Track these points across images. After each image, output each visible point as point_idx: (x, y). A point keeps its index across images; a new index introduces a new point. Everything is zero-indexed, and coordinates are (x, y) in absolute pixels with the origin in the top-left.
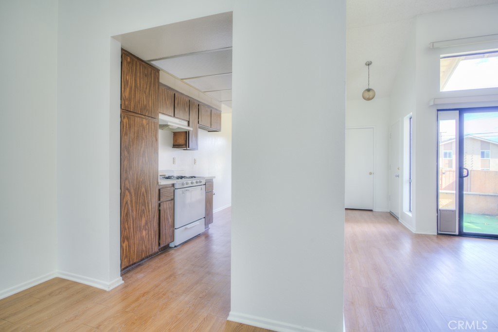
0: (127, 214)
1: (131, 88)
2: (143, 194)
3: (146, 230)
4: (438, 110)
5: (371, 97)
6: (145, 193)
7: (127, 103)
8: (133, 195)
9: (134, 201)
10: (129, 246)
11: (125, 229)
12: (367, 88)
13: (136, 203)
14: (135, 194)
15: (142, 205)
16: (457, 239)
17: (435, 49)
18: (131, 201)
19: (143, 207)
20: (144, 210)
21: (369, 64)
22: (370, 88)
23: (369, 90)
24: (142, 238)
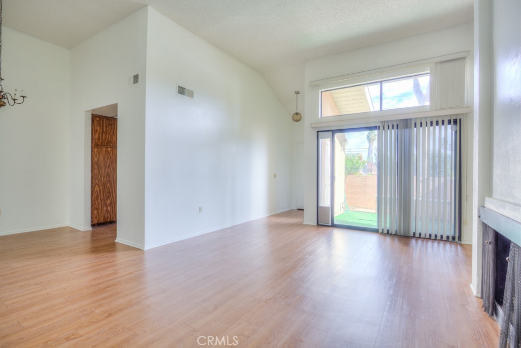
0: (96, 197)
1: (100, 133)
2: (108, 187)
3: (110, 206)
4: (318, 132)
5: (298, 119)
6: (110, 187)
7: (96, 141)
8: (101, 187)
9: (101, 191)
10: (98, 213)
11: (95, 204)
12: (296, 112)
13: (103, 192)
14: (102, 187)
15: (108, 193)
16: (330, 229)
17: (316, 85)
18: (100, 191)
19: (109, 194)
20: (109, 196)
21: (297, 93)
22: (298, 112)
23: (297, 114)
24: (108, 211)
